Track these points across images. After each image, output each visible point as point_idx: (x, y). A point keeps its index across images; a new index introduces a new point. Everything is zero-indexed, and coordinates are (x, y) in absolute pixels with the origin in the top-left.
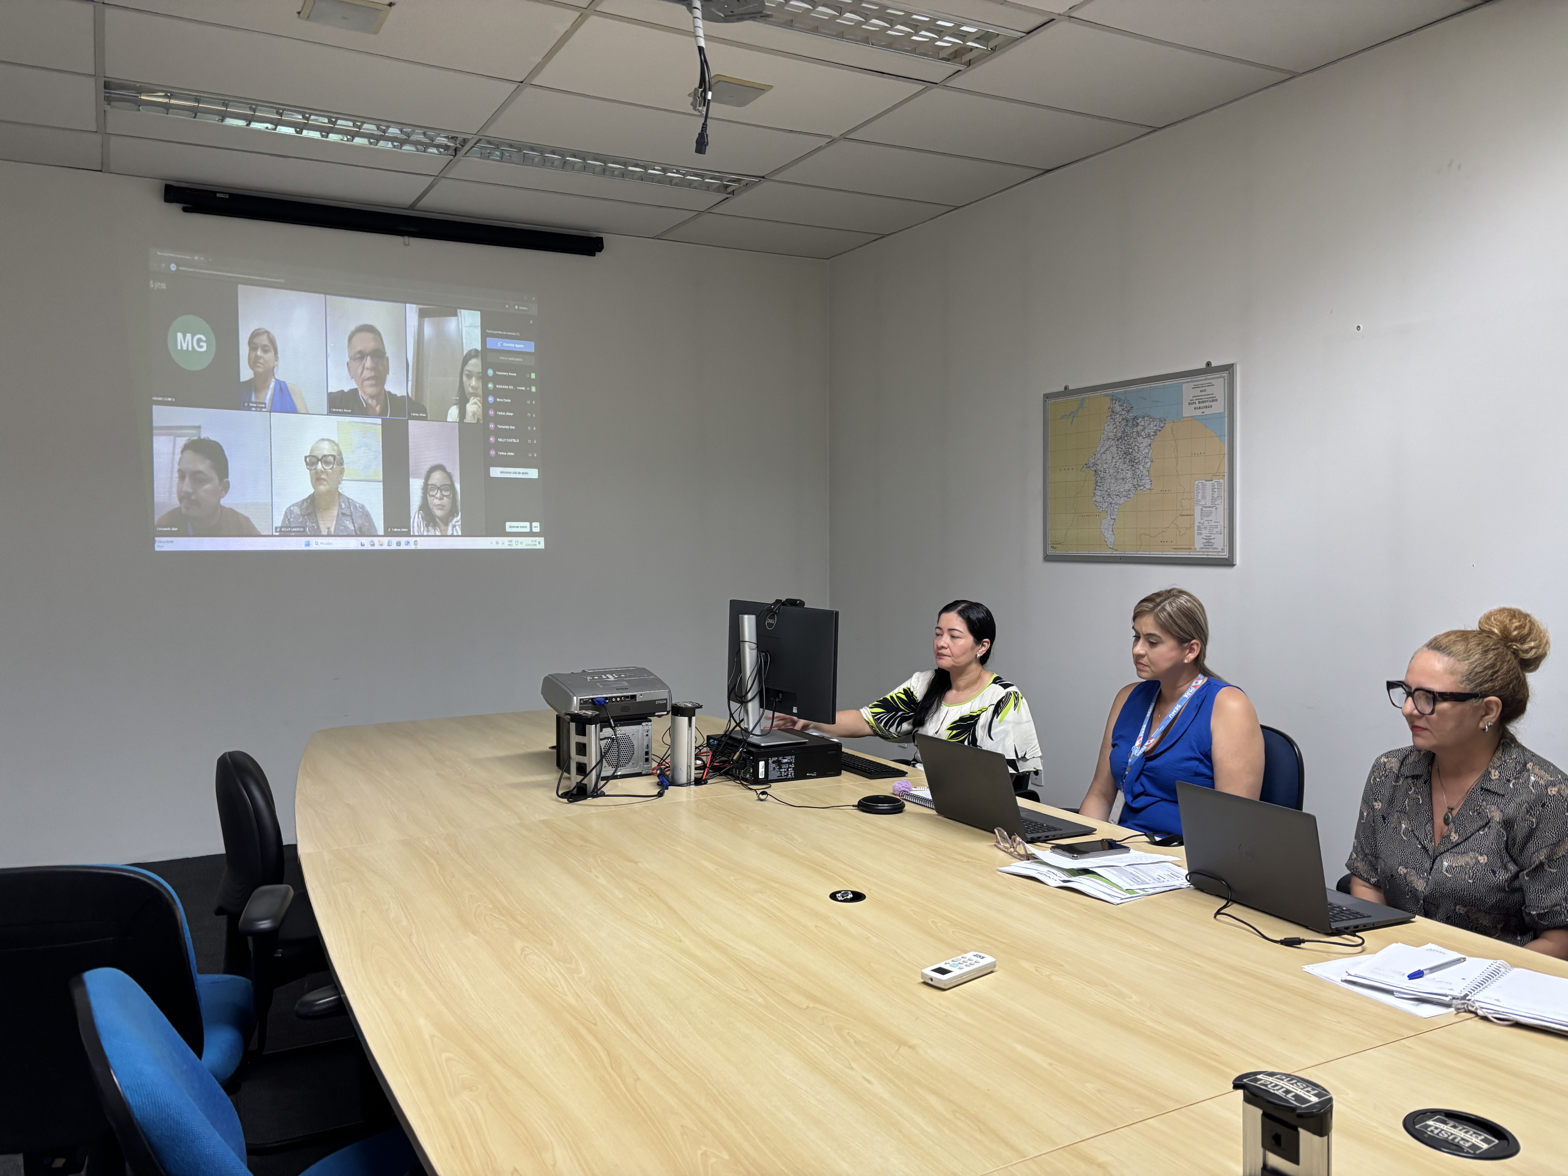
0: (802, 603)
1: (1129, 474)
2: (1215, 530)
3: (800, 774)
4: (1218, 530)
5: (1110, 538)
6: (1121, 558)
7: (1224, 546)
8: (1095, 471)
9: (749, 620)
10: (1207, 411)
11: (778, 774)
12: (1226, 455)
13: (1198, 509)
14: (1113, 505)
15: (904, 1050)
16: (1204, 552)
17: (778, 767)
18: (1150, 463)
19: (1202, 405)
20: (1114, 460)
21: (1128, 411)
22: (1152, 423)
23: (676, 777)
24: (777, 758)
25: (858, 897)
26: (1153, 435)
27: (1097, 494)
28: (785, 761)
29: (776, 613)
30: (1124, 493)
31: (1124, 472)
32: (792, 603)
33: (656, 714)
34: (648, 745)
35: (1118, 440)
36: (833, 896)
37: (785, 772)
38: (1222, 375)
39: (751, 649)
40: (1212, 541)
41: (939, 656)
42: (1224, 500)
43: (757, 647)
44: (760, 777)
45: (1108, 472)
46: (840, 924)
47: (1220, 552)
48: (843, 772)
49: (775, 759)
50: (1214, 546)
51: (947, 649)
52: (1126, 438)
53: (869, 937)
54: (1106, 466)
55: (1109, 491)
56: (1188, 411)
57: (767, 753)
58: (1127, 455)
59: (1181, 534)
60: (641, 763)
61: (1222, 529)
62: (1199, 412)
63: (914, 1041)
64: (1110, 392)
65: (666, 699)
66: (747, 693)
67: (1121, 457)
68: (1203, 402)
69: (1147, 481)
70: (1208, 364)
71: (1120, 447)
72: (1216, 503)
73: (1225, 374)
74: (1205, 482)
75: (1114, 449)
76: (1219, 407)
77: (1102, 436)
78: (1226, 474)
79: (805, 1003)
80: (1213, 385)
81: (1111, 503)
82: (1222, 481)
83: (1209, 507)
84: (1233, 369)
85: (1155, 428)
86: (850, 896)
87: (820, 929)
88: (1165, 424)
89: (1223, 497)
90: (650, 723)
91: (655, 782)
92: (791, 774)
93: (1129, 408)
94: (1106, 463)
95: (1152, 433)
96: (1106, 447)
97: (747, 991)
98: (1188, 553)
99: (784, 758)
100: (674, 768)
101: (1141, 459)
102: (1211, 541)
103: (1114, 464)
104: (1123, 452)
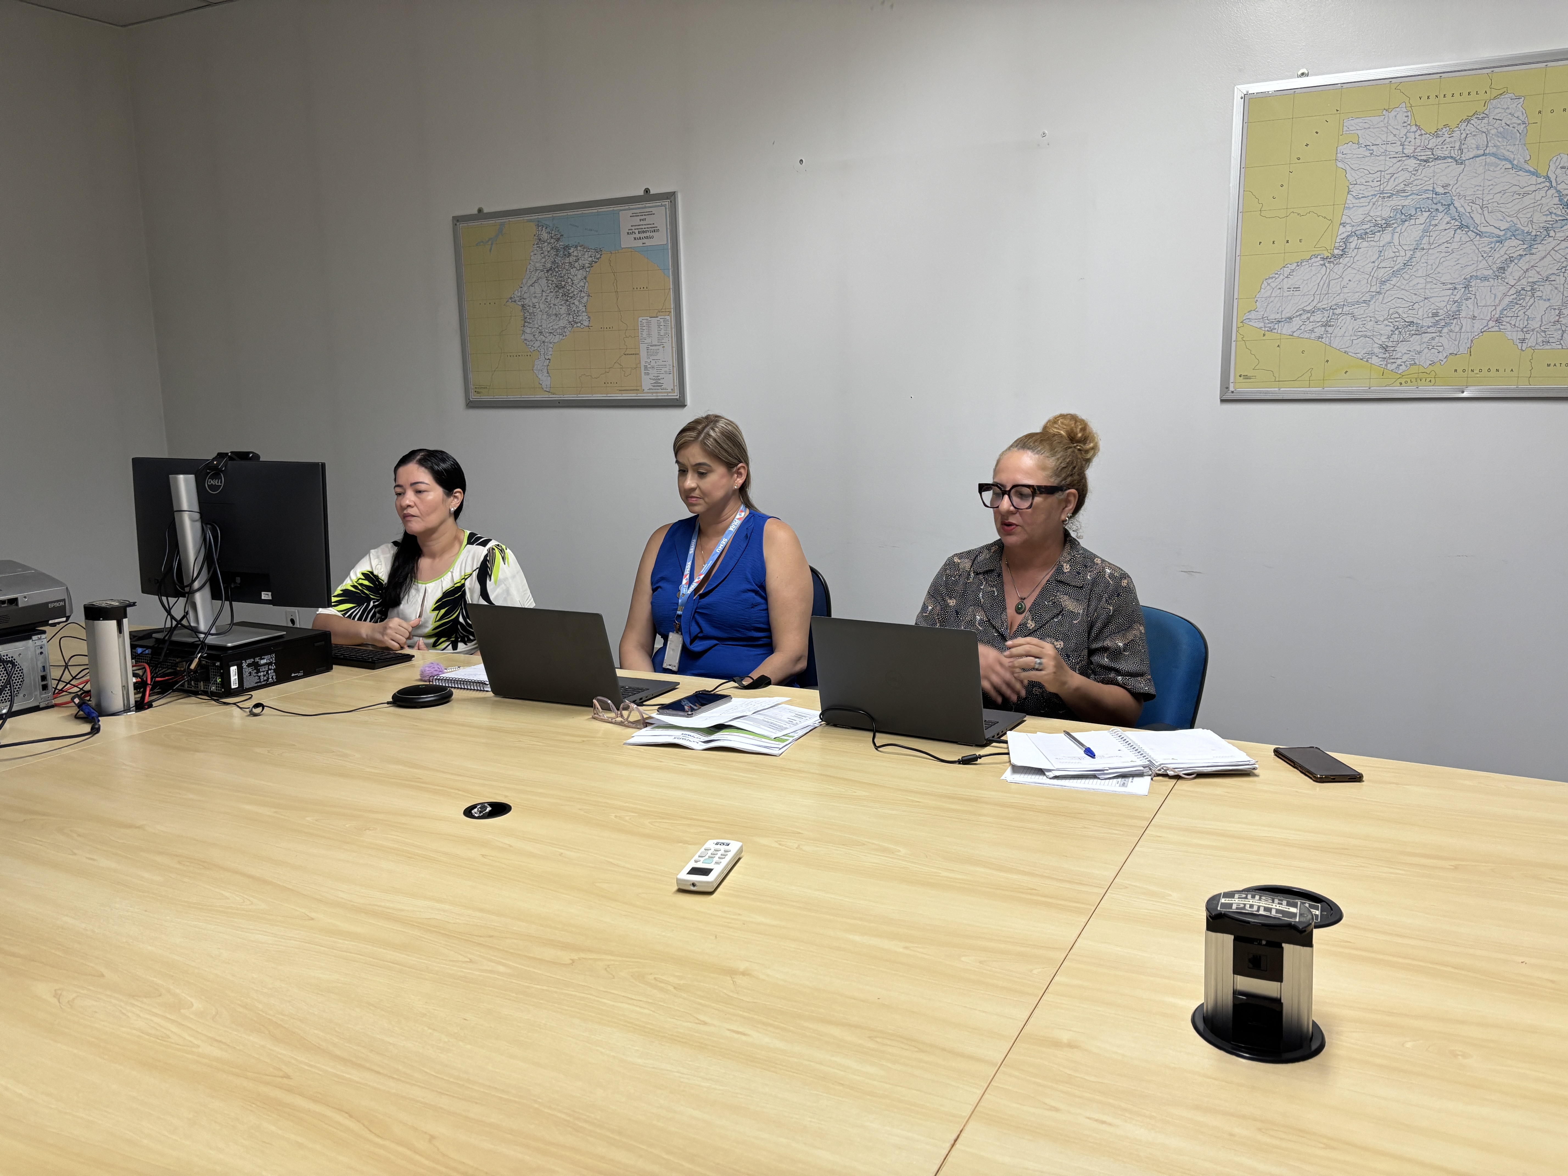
0: (256, 457)
1: (563, 310)
2: (664, 370)
3: (283, 677)
4: (667, 369)
5: (546, 381)
6: (559, 402)
7: (674, 386)
8: (523, 306)
9: (186, 481)
10: (648, 242)
11: (256, 679)
12: (671, 290)
13: (643, 348)
14: (546, 344)
15: (741, 980)
16: (652, 393)
17: (255, 671)
18: (586, 297)
19: (642, 235)
20: (544, 294)
21: (558, 240)
22: (587, 253)
23: (104, 704)
24: (252, 660)
25: (499, 809)
26: (589, 267)
27: (526, 331)
28: (263, 662)
29: (222, 471)
30: (558, 331)
31: (556, 307)
32: (243, 456)
33: (50, 622)
34: (44, 667)
35: (548, 271)
36: (468, 813)
37: (264, 676)
38: (663, 203)
39: (193, 520)
40: (661, 381)
41: (405, 517)
42: (672, 337)
43: (201, 518)
44: (233, 687)
45: (537, 307)
46: (511, 846)
47: (670, 392)
48: (334, 666)
49: (249, 661)
50: (663, 387)
51: (413, 507)
52: (556, 269)
53: (562, 853)
54: (535, 300)
55: (540, 328)
56: (627, 242)
57: (239, 654)
58: (560, 289)
59: (626, 375)
60: (38, 693)
61: (671, 368)
62: (639, 243)
63: (742, 966)
64: (535, 217)
65: (64, 600)
66: (193, 581)
67: (552, 290)
68: (643, 232)
69: (584, 316)
70: (647, 191)
71: (551, 279)
72: (663, 341)
73: (667, 203)
74: (650, 319)
75: (543, 282)
76: (661, 238)
77: (529, 267)
78: (672, 310)
79: (566, 956)
80: (654, 214)
81: (544, 342)
82: (668, 318)
83: (656, 345)
84: (675, 196)
85: (590, 259)
86: (489, 809)
87: (491, 858)
88: (601, 255)
89: (670, 335)
90: (43, 636)
91: (72, 714)
92: (272, 678)
93: (559, 236)
94: (535, 297)
95: (587, 265)
96: (535, 279)
97: (471, 961)
98: (635, 395)
99: (262, 659)
100: (100, 692)
101: (575, 293)
102: (659, 381)
103: (544, 298)
104: (554, 285)
